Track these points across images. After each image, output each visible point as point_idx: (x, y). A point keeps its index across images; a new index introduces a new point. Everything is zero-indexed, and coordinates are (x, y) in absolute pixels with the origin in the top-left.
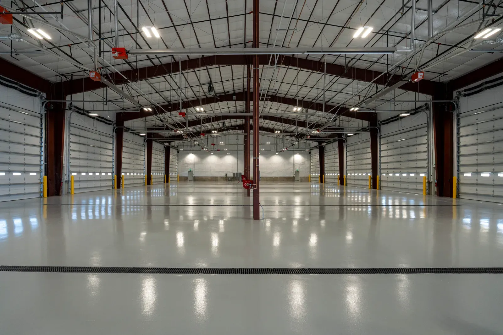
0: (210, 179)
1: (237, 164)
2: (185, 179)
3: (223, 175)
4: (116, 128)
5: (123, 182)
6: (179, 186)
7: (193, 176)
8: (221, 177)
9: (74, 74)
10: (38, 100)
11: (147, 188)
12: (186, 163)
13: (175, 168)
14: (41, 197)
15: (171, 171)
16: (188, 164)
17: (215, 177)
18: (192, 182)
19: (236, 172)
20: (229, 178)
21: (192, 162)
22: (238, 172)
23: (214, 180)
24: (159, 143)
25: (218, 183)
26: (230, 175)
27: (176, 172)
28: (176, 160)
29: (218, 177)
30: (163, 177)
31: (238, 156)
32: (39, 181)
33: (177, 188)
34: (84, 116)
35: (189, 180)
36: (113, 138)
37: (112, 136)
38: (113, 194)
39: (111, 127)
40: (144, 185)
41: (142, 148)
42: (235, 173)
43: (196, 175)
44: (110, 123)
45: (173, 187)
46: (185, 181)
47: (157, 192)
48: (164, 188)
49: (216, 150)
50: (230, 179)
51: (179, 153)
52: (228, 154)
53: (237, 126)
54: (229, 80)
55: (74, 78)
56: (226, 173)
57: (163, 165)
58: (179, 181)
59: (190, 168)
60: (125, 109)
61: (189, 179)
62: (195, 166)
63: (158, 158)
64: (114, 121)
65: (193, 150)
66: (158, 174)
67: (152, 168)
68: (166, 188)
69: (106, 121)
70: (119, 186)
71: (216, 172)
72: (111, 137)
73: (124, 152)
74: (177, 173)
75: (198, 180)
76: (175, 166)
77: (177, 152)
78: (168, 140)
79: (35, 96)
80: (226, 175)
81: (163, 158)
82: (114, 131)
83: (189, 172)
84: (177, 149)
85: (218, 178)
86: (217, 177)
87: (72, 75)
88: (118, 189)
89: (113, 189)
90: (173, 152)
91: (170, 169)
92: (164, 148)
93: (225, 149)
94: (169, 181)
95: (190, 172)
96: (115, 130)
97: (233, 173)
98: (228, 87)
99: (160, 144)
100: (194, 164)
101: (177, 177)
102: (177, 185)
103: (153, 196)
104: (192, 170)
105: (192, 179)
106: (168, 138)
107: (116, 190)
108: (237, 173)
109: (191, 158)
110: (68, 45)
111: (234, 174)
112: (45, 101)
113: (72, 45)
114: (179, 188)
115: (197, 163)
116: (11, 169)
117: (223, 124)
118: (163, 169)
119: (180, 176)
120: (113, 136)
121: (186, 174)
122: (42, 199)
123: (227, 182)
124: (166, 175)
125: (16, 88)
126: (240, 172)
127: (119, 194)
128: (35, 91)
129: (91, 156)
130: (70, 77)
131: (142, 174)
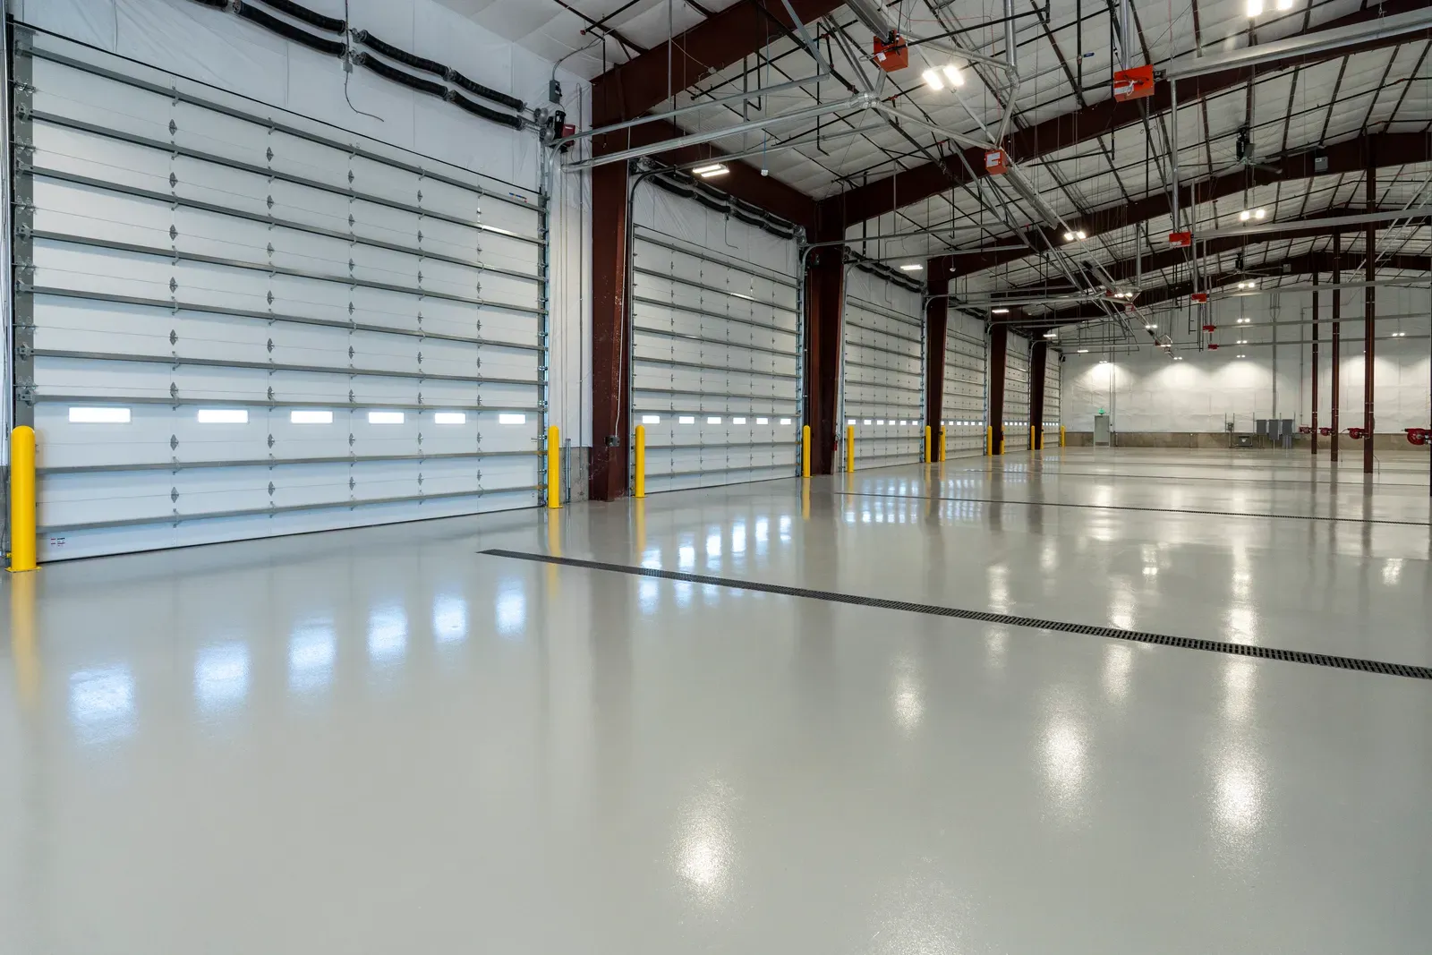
0: (1169, 439)
1: (1274, 391)
2: (1085, 440)
3: (1220, 427)
4: (928, 301)
5: (946, 445)
6: (1064, 458)
7: (1111, 429)
8: (1211, 434)
9: (870, 172)
10: (791, 247)
11: (993, 461)
12: (1087, 392)
13: (1056, 407)
14: (800, 475)
15: (1048, 415)
16: (1095, 394)
17: (1189, 433)
18: (1109, 451)
19: (1269, 417)
20: (1241, 436)
21: (1106, 387)
22: (1278, 417)
23: (1184, 442)
24: (1018, 334)
25: (1200, 454)
26: (1246, 427)
27: (1057, 420)
28: (1057, 383)
29: (1197, 434)
30: (1026, 432)
31: (1279, 362)
32: (793, 439)
33: (1060, 462)
34: (868, 274)
35: (1100, 444)
36: (923, 328)
37: (920, 322)
38: (922, 474)
39: (918, 298)
40: (986, 454)
41: (981, 352)
42: (1265, 421)
43: (1120, 426)
44: (915, 286)
45: (1050, 460)
46: (1083, 445)
47: (1015, 471)
48: (1030, 461)
49: (1206, 345)
50: (1244, 441)
51: (1064, 360)
52: (1241, 359)
53: (1287, 260)
54: (1318, 107)
55: (870, 180)
56: (1230, 420)
57: (1026, 398)
58: (1066, 445)
59: (1102, 405)
60: (956, 248)
61: (1097, 439)
62: (1118, 399)
63: (1017, 375)
64: (922, 281)
65: (1112, 351)
66: (1016, 425)
67: (1006, 407)
68: (1033, 463)
69: (910, 284)
70: (935, 458)
71: (1195, 417)
72: (917, 325)
73: (948, 364)
74: (1059, 422)
75: (1123, 441)
76: (1054, 400)
77: (1060, 359)
78: (1043, 323)
79: (789, 237)
80: (1231, 426)
81: (1027, 378)
82: (923, 309)
83: (1096, 417)
84: (1059, 351)
85: (1200, 438)
86: (1194, 433)
87: (866, 173)
88: (934, 464)
89: (921, 462)
90: (1051, 357)
91: (1046, 411)
92: (1030, 348)
93: (1239, 342)
94: (1042, 446)
95: (1101, 419)
96: (927, 304)
97: (1258, 421)
98: (1305, 131)
99: (1020, 337)
100: (1112, 394)
101: (1060, 433)
102: (1060, 454)
103: (1007, 482)
104: (1107, 412)
105: (1107, 439)
106: (1041, 317)
107: (929, 465)
108: (1274, 423)
109: (1104, 375)
110: (889, 99)
111: (1261, 423)
112: (806, 248)
113: (896, 96)
114: (1066, 463)
115: (1123, 392)
116: (755, 411)
117: (1239, 258)
118: (1026, 409)
119: (1070, 429)
120: (923, 322)
121: (1086, 425)
122: (800, 479)
123: (1235, 452)
124: (1033, 427)
125: (760, 225)
126: (1284, 417)
127: (935, 474)
128: (789, 227)
129: (880, 376)
130: (862, 179)
131: (980, 424)
